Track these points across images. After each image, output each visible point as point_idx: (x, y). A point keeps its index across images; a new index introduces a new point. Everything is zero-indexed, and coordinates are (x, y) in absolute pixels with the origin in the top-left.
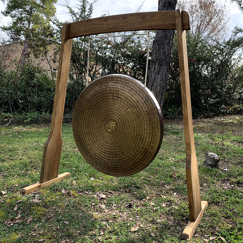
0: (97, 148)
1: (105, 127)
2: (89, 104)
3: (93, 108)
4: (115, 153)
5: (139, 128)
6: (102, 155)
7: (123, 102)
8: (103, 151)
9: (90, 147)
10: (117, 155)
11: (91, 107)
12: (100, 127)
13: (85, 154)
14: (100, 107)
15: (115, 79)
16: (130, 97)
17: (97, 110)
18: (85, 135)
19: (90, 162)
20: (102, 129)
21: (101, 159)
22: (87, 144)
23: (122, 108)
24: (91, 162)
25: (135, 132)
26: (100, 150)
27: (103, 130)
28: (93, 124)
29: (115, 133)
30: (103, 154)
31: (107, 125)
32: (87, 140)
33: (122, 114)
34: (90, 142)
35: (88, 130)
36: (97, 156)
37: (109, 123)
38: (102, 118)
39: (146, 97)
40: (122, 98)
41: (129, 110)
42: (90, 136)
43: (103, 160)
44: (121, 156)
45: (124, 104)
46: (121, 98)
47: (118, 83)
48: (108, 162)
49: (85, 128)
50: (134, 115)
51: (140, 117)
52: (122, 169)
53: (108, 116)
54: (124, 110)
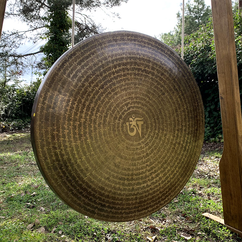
0: (107, 173)
1: (122, 130)
2: (87, 84)
3: (98, 92)
4: (144, 175)
5: (181, 125)
6: (118, 186)
7: (157, 81)
8: (120, 176)
9: (91, 174)
10: (146, 177)
11: (93, 90)
12: (113, 130)
13: (75, 195)
14: (113, 90)
15: (140, 39)
16: (168, 72)
17: (107, 96)
18: (77, 150)
19: (85, 209)
20: (117, 133)
21: (115, 193)
22: (82, 170)
23: (154, 91)
24: (89, 208)
25: (175, 132)
26: (113, 175)
27: (120, 134)
28: (97, 126)
29: (143, 137)
30: (119, 183)
31: (127, 124)
32: (82, 162)
33: (154, 102)
34: (91, 165)
35: (87, 139)
36: (106, 191)
37: (131, 119)
38: (118, 111)
39: (188, 74)
40: (156, 73)
41: (166, 94)
42: (90, 151)
43: (120, 194)
44: (153, 178)
45: (159, 84)
46: (153, 74)
47: (144, 46)
48: (130, 195)
49: (77, 136)
50: (174, 103)
51: (183, 106)
52: (153, 201)
53: (129, 106)
54: (158, 94)
